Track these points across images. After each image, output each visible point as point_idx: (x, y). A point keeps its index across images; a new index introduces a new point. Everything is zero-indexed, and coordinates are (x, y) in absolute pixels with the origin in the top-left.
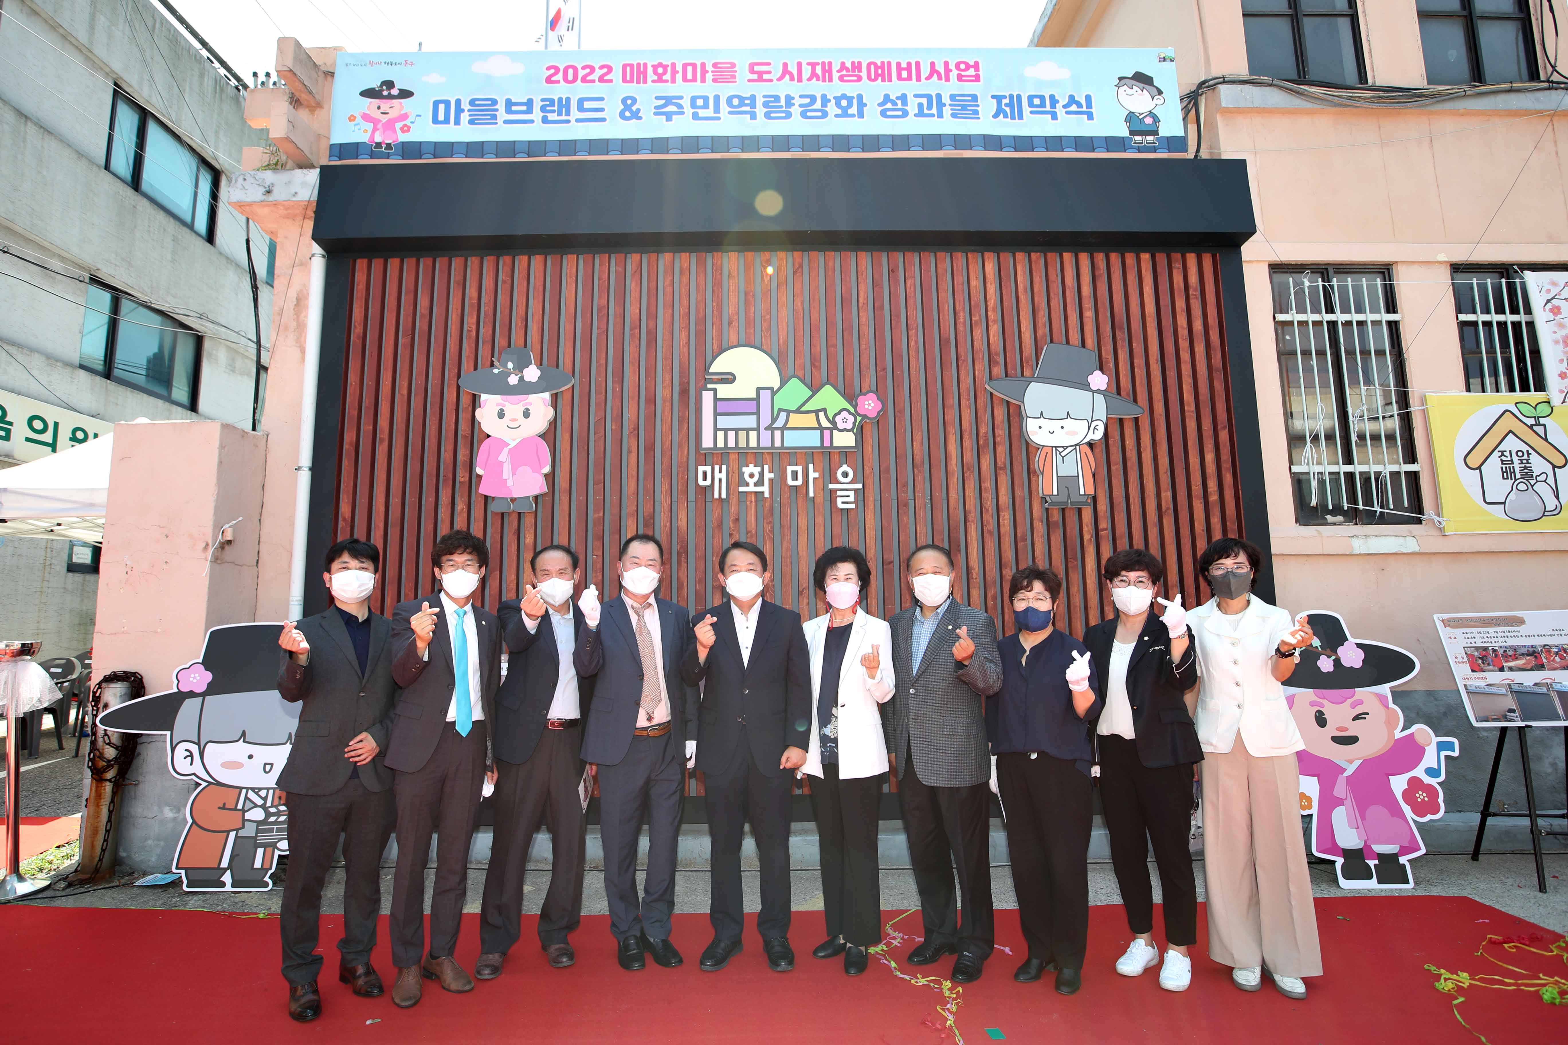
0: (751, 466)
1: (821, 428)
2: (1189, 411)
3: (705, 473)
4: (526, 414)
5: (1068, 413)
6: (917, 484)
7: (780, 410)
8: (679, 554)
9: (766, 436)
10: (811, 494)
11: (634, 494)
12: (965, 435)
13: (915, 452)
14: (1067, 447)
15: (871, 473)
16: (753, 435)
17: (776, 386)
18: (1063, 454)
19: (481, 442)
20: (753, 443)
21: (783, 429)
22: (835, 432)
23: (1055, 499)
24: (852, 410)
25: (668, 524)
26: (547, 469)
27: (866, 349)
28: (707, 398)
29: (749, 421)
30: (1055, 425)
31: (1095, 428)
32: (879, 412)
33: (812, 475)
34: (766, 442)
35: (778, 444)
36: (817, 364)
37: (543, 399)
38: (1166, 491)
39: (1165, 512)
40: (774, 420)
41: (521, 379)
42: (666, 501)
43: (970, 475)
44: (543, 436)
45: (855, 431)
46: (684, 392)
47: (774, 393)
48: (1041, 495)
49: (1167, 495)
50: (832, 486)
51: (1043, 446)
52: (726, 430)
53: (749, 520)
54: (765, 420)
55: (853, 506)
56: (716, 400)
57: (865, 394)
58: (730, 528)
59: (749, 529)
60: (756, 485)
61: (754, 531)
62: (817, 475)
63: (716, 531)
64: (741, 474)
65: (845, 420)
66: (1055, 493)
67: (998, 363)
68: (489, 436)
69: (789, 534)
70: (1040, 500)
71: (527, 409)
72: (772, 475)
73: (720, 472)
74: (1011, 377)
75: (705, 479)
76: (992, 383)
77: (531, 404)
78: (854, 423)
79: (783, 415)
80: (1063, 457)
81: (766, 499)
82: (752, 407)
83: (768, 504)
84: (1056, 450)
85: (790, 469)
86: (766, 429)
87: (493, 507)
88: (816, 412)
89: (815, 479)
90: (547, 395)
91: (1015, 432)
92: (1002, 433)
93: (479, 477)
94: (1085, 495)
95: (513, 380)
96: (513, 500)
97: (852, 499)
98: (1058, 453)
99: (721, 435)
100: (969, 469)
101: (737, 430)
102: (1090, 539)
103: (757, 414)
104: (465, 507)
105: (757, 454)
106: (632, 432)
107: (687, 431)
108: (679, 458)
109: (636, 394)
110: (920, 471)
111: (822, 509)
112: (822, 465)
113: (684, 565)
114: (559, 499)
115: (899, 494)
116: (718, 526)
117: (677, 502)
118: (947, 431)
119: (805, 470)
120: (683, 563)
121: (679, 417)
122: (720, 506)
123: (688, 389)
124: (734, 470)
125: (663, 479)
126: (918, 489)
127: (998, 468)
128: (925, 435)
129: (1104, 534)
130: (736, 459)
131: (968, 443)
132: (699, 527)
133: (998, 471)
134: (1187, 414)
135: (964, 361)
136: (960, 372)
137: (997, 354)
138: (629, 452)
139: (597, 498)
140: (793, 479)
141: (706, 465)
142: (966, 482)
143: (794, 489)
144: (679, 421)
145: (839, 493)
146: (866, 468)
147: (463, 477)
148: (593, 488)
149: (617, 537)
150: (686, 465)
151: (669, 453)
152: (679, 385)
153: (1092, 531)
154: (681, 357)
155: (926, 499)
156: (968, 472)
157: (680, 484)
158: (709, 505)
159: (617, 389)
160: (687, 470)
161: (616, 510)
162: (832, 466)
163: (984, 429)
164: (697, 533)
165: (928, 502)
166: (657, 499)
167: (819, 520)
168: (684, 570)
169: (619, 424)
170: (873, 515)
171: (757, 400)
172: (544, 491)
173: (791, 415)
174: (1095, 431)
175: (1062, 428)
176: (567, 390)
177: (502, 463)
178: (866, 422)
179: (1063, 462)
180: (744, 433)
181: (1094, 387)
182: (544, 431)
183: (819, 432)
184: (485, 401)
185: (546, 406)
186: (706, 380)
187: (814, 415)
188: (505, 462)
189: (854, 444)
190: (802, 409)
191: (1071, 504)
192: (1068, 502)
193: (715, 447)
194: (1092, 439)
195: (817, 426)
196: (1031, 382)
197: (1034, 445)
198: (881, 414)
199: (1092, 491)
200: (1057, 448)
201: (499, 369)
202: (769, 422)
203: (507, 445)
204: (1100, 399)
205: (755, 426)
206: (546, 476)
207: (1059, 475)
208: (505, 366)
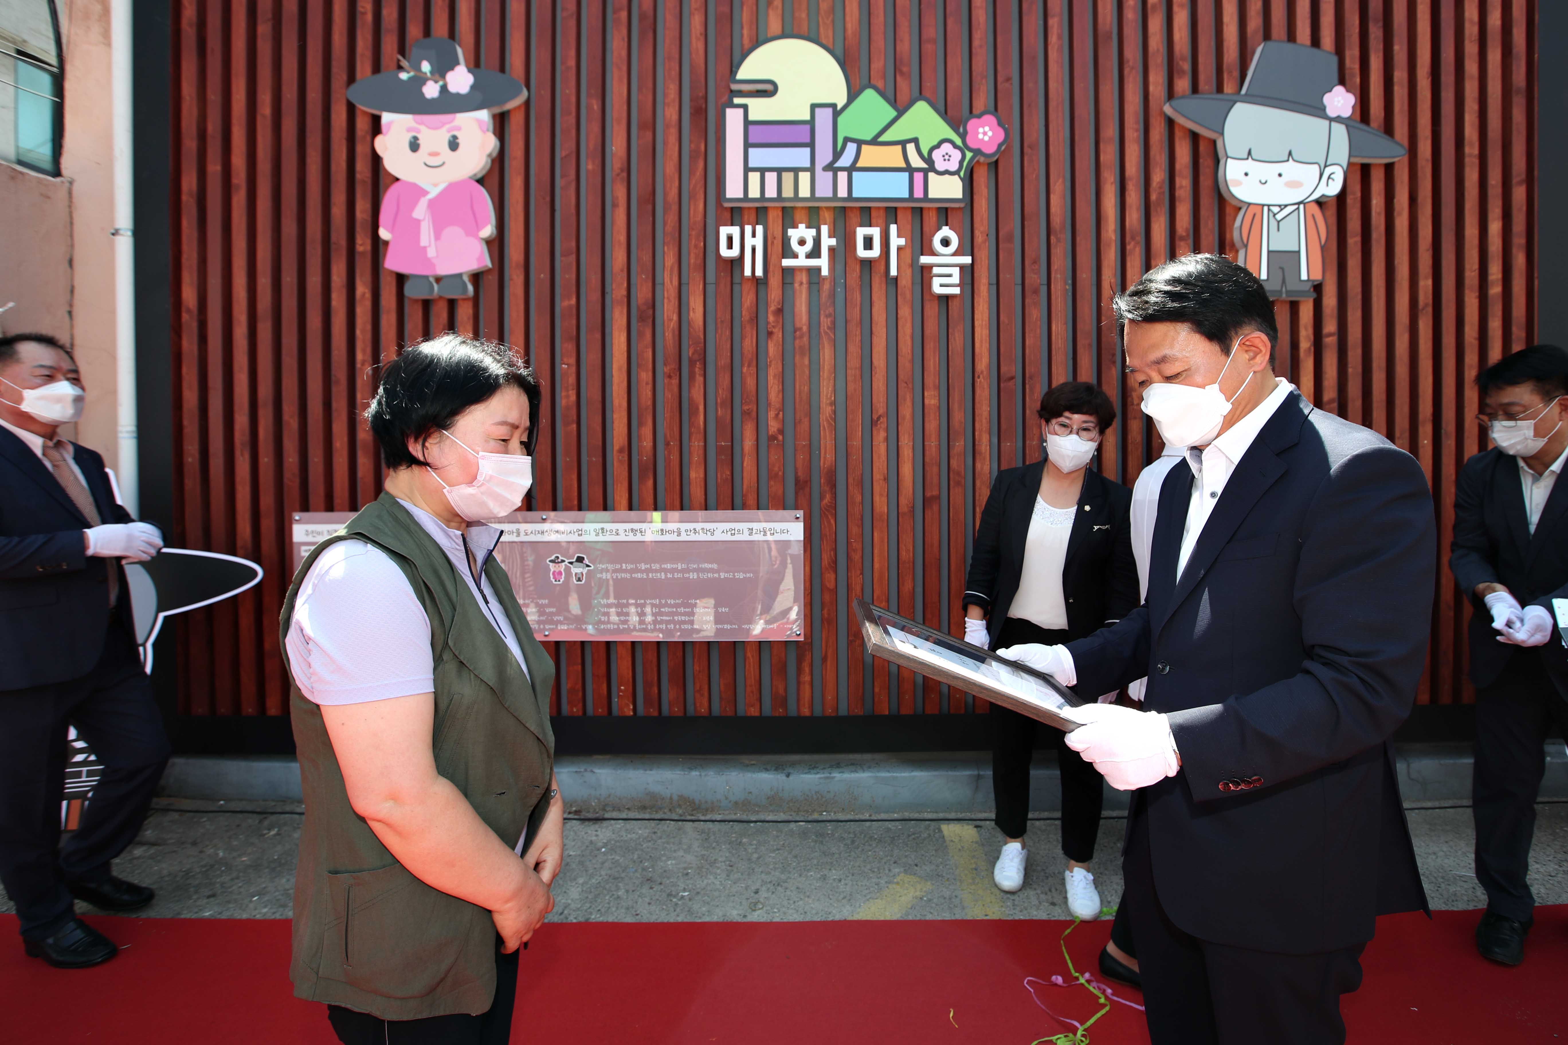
0: (802, 226)
1: (909, 169)
2: (1470, 155)
3: (730, 239)
4: (454, 145)
5: (1290, 154)
6: (1054, 259)
7: (847, 140)
8: (692, 363)
9: (824, 180)
10: (894, 272)
11: (622, 271)
12: (1130, 185)
13: (1053, 210)
14: (1286, 206)
15: (984, 242)
16: (804, 178)
17: (841, 101)
18: (1279, 217)
19: (387, 187)
20: (804, 192)
21: (851, 169)
22: (931, 175)
24: (959, 142)
25: (675, 317)
26: (488, 231)
27: (981, 46)
28: (734, 119)
29: (799, 157)
30: (1269, 171)
31: (1329, 178)
32: (1000, 146)
33: (896, 241)
34: (824, 190)
35: (842, 193)
36: (905, 69)
37: (479, 122)
39: (1423, 309)
40: (837, 155)
41: (444, 89)
42: (671, 282)
43: (1135, 247)
44: (481, 181)
45: (962, 174)
46: (700, 112)
49: (1426, 284)
50: (925, 260)
51: (1249, 204)
52: (763, 171)
53: (797, 310)
54: (824, 155)
55: (957, 291)
56: (747, 123)
57: (979, 116)
58: (768, 323)
59: (798, 325)
60: (809, 256)
61: (805, 328)
62: (902, 242)
63: (748, 328)
64: (786, 241)
65: (947, 157)
66: (1264, 276)
67: (1182, 72)
68: (397, 179)
69: (858, 332)
71: (455, 138)
72: (833, 242)
73: (754, 235)
74: (1203, 94)
75: (730, 246)
76: (1175, 102)
77: (459, 129)
78: (961, 163)
79: (851, 148)
80: (1279, 222)
81: (825, 278)
82: (803, 134)
83: (826, 286)
84: (1269, 210)
85: (861, 232)
86: (825, 169)
87: (409, 291)
88: (903, 143)
89: (899, 249)
90: (484, 115)
91: (1205, 182)
92: (1184, 183)
93: (386, 243)
94: (1308, 280)
95: (431, 90)
96: (438, 280)
97: (956, 279)
98: (1271, 215)
99: (755, 177)
100: (1133, 238)
101: (780, 171)
102: (1309, 348)
103: (811, 145)
104: (366, 291)
105: (810, 208)
106: (618, 175)
107: (703, 173)
108: (692, 215)
109: (625, 115)
110: (1058, 240)
111: (908, 295)
112: (909, 227)
113: (699, 379)
114: (511, 279)
115: (1026, 275)
116: (751, 319)
117: (688, 284)
118: (1102, 179)
119: (884, 234)
120: (697, 376)
121: (690, 151)
122: (754, 290)
123: (704, 106)
124: (775, 233)
125: (666, 248)
126: (1056, 267)
127: (1177, 238)
128: (1068, 184)
129: (1330, 342)
130: (778, 215)
131: (1134, 197)
132: (722, 322)
133: (1177, 242)
134: (1467, 160)
135: (1132, 68)
136: (1126, 86)
137: (1183, 59)
138: (615, 205)
139: (567, 276)
140: (865, 249)
141: (732, 225)
142: (1128, 259)
143: (868, 263)
144: (691, 157)
145: (936, 270)
146: (977, 233)
147: (363, 244)
148: (561, 261)
149: (598, 336)
150: (702, 225)
151: (675, 207)
152: (691, 100)
153: (1312, 337)
154: (694, 56)
155: (1066, 283)
156: (1133, 243)
157: (692, 255)
158: (736, 288)
159: (595, 107)
160: (702, 233)
161: (596, 296)
162: (924, 229)
163: (1159, 176)
164: (719, 331)
165: (1069, 287)
166: (658, 279)
167: (905, 312)
168: (700, 387)
169: (598, 161)
170: (986, 306)
171: (811, 123)
172: (487, 266)
173: (864, 148)
174: (1330, 181)
175: (1280, 175)
176: (519, 107)
177: (418, 222)
178: (978, 162)
179: (1278, 230)
180: (791, 174)
181: (1331, 112)
182: (484, 172)
183: (907, 174)
184: (390, 124)
185: (484, 132)
186: (731, 91)
187: (899, 147)
188: (424, 220)
189: (959, 195)
190: (881, 139)
191: (1284, 295)
192: (1280, 292)
193: (746, 198)
194: (1323, 196)
195: (904, 165)
196: (1235, 102)
197: (1234, 203)
198: (1003, 148)
199: (1317, 276)
200: (1271, 208)
201: (408, 72)
202: (829, 158)
203: (425, 193)
204: (1340, 132)
205: (808, 165)
206: (489, 242)
207: (1271, 249)
208: (418, 68)
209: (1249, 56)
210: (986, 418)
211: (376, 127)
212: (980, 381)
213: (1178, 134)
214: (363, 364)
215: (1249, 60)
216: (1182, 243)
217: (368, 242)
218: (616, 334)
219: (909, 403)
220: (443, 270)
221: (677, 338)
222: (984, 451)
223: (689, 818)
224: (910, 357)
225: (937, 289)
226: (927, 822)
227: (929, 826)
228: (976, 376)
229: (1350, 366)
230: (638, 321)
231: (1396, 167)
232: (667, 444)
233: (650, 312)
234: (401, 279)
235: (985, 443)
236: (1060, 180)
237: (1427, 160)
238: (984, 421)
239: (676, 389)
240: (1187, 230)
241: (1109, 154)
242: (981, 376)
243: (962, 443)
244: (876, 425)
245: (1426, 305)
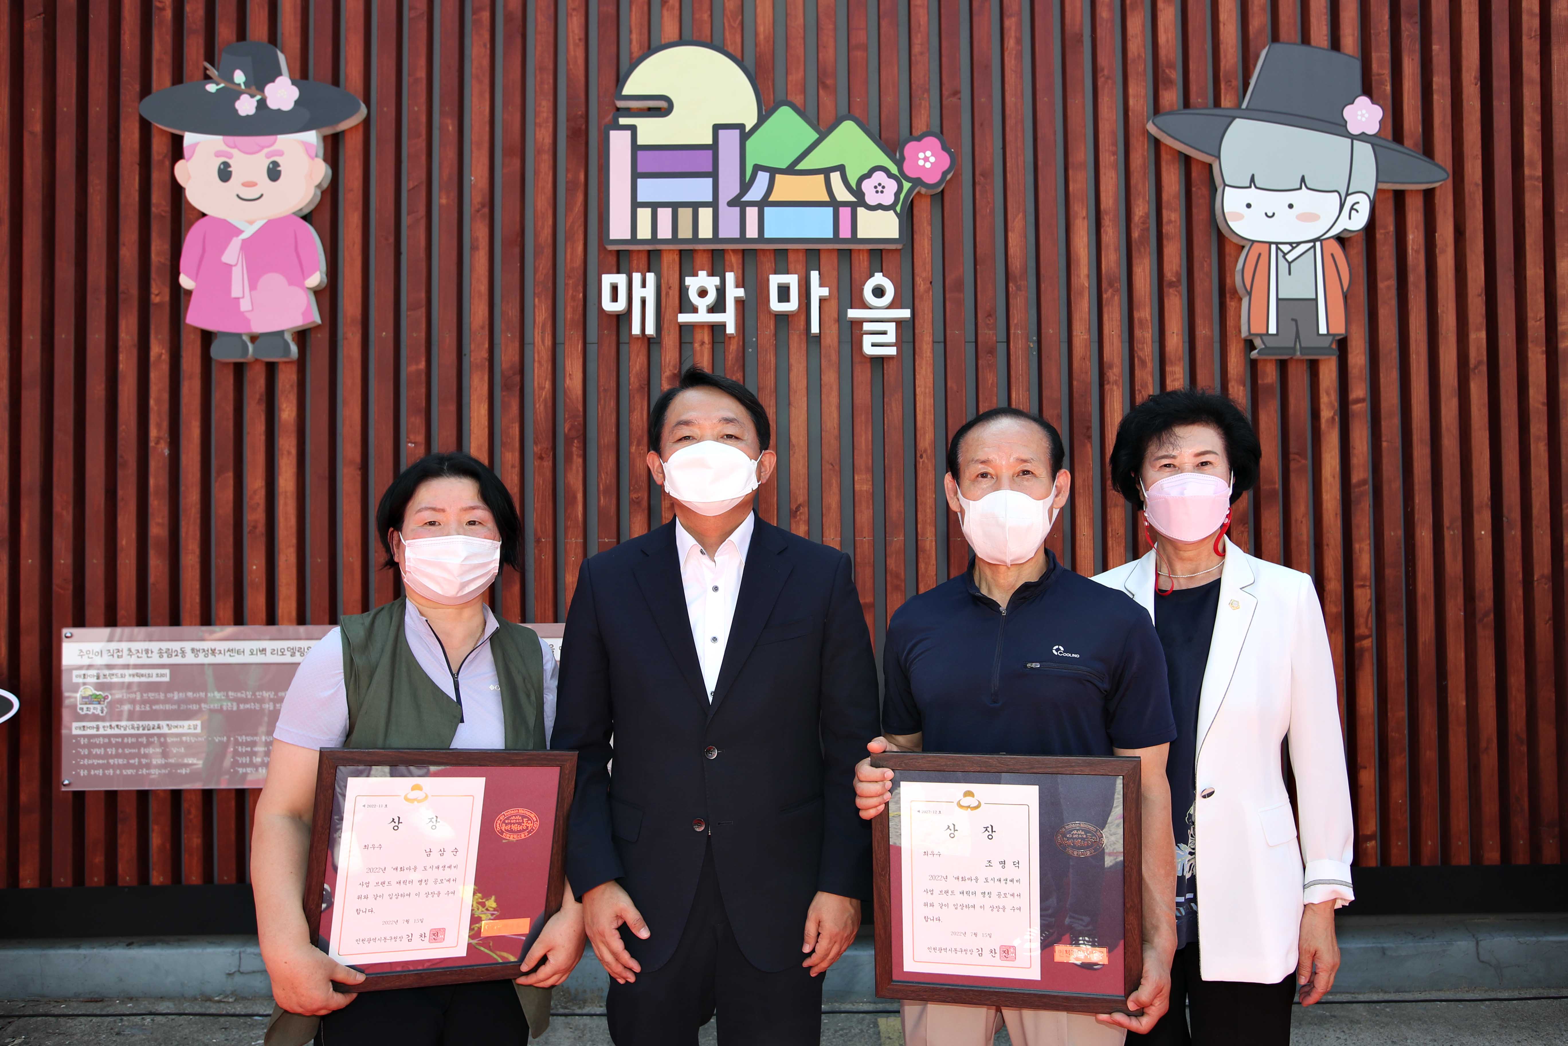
0: (702, 274)
1: (834, 204)
2: (1531, 177)
3: (615, 289)
4: (274, 173)
5: (1303, 180)
6: (1012, 311)
7: (757, 168)
8: (568, 441)
9: (729, 217)
10: (815, 329)
11: (482, 328)
12: (1107, 221)
13: (1011, 251)
14: (1298, 244)
15: (927, 291)
16: (705, 215)
17: (750, 121)
18: (1290, 257)
19: (191, 224)
21: (763, 204)
22: (861, 211)
23: (1271, 343)
24: (894, 170)
25: (548, 385)
26: (316, 279)
27: (921, 54)
28: (619, 143)
29: (701, 189)
30: (1277, 201)
31: (1352, 208)
32: (945, 174)
33: (818, 292)
34: (729, 229)
35: (752, 232)
36: (829, 82)
37: (306, 145)
38: (1478, 330)
39: (1476, 367)
40: (745, 186)
41: (262, 104)
42: (543, 341)
43: (1113, 295)
44: (307, 218)
45: (898, 209)
46: (579, 134)
47: (745, 135)
48: (1244, 334)
49: (1478, 337)
50: (853, 313)
51: (1253, 242)
52: (654, 206)
54: (730, 187)
55: (892, 351)
56: (636, 148)
57: (919, 139)
60: (712, 310)
62: (825, 292)
63: (637, 398)
64: (683, 290)
65: (880, 189)
66: (1273, 330)
67: (1170, 82)
68: (203, 215)
70: (1242, 344)
71: (275, 164)
72: (741, 292)
73: (644, 285)
74: (1196, 108)
75: (615, 298)
76: (1159, 120)
77: (281, 153)
78: (897, 195)
79: (763, 178)
80: (1290, 263)
81: (731, 337)
82: (704, 161)
83: (733, 347)
84: (1278, 248)
85: (775, 280)
86: (731, 204)
87: (217, 352)
88: (826, 172)
89: (822, 300)
91: (1199, 214)
92: (1174, 218)
93: (189, 293)
94: (1328, 334)
95: (246, 106)
96: (254, 338)
97: (891, 337)
98: (1280, 254)
99: (644, 215)
100: (1111, 285)
101: (675, 206)
102: (1333, 418)
103: (714, 174)
104: (164, 351)
105: (713, 251)
106: (478, 211)
107: (582, 209)
108: (568, 261)
109: (486, 137)
110: (1019, 288)
111: (834, 357)
112: (835, 273)
113: (578, 461)
114: (345, 338)
115: (979, 331)
116: (641, 388)
117: (564, 344)
118: (1072, 213)
119: (803, 282)
120: (575, 457)
121: (567, 182)
122: (644, 351)
123: (584, 127)
124: (671, 281)
125: (537, 300)
126: (1016, 322)
127: (1165, 284)
128: (1031, 219)
129: (1360, 409)
130: (674, 260)
131: (1111, 235)
132: (605, 390)
133: (1165, 290)
134: (1527, 183)
135: (1108, 78)
136: (1100, 100)
137: (1171, 66)
138: (474, 248)
139: (415, 335)
140: (780, 300)
141: (618, 272)
142: (1105, 310)
143: (782, 318)
144: (567, 190)
145: (867, 326)
146: (918, 280)
147: (159, 294)
148: (407, 317)
149: (453, 408)
150: (581, 272)
151: (548, 251)
152: (568, 120)
153: (1337, 405)
154: (571, 66)
155: (1028, 340)
156: (1110, 291)
157: (569, 309)
158: (624, 349)
159: (450, 128)
160: (581, 283)
161: (451, 358)
162: (853, 276)
163: (1142, 209)
164: (602, 402)
165: (1033, 345)
166: (528, 338)
167: (830, 377)
168: (577, 471)
169: (454, 194)
170: (930, 370)
171: (714, 147)
172: (314, 322)
173: (778, 177)
174: (1353, 212)
175: (1291, 206)
176: (356, 127)
177: (229, 267)
178: (919, 193)
179: (1290, 274)
180: (689, 211)
181: (1354, 129)
182: (312, 207)
183: (830, 210)
184: (194, 146)
185: (312, 158)
186: (618, 109)
187: (821, 177)
188: (236, 265)
189: (896, 235)
190: (799, 167)
191: (1298, 353)
192: (1294, 348)
193: (634, 239)
194: (1345, 230)
195: (826, 198)
196: (1234, 118)
197: (1235, 240)
198: (949, 177)
199: (1340, 329)
200: (1280, 246)
201: (218, 84)
202: (736, 191)
203: (239, 232)
204: (1365, 152)
205: (709, 199)
206: (317, 293)
207: (1280, 297)
208: (230, 79)
209: (1252, 62)
210: (931, 508)
211: (177, 151)
212: (923, 462)
213: (1165, 157)
214: (157, 443)
215: (1251, 66)
216: (1171, 290)
217: (167, 292)
218: (474, 405)
219: (835, 489)
220: (258, 328)
221: (550, 411)
222: (928, 548)
223: (561, 1011)
224: (836, 432)
225: (868, 350)
226: (861, 1015)
227: (863, 1019)
228: (918, 455)
229: (1384, 439)
230: (502, 390)
231: (1437, 193)
232: (538, 541)
233: (517, 378)
234: (207, 337)
235: (930, 538)
236: (1020, 215)
237: (1477, 185)
238: (928, 510)
239: (548, 474)
240: (1178, 274)
241: (1081, 182)
242: (924, 456)
243: (902, 538)
244: (795, 517)
245: (1480, 363)
